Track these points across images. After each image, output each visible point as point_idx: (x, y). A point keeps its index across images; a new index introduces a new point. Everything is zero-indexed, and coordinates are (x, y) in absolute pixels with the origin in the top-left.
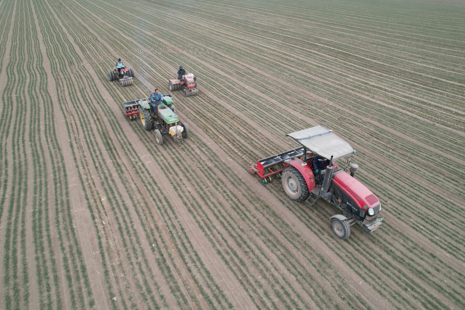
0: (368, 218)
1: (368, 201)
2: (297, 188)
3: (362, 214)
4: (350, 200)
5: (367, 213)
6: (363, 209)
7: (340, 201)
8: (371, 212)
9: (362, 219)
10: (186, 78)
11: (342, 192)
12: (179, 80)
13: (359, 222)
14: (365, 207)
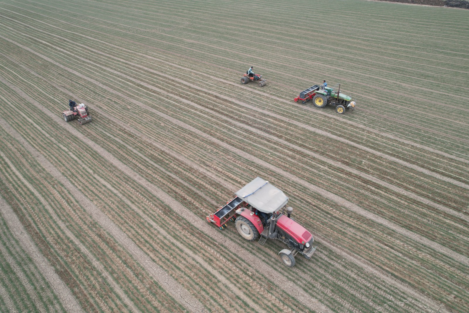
0: (306, 249)
1: (304, 238)
2: (250, 231)
3: (302, 247)
4: (291, 238)
5: (305, 246)
6: (301, 244)
7: (284, 238)
8: (308, 245)
9: (302, 250)
10: (78, 109)
11: (284, 232)
12: (71, 111)
13: (300, 252)
14: (303, 242)
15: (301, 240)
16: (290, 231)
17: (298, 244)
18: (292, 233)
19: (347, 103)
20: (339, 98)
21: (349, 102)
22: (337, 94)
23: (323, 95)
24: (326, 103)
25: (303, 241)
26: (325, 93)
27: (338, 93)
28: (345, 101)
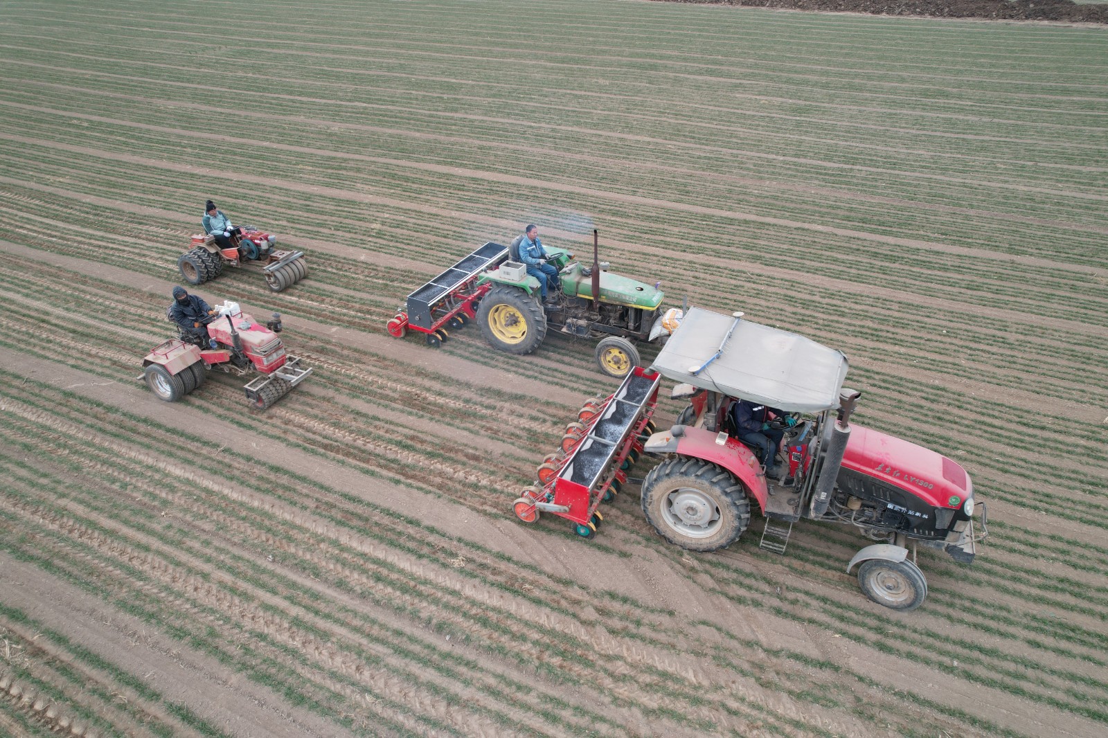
0: (960, 526)
1: (953, 481)
4: (898, 495)
5: (960, 515)
6: (945, 508)
7: (854, 506)
8: (971, 509)
12: (190, 347)
13: (932, 545)
14: (951, 501)
15: (943, 494)
16: (892, 470)
17: (932, 511)
18: (903, 474)
19: (644, 323)
20: (603, 299)
21: (655, 316)
22: (588, 282)
23: (522, 290)
24: (544, 327)
25: (953, 494)
26: (532, 282)
27: (595, 275)
28: (632, 314)
